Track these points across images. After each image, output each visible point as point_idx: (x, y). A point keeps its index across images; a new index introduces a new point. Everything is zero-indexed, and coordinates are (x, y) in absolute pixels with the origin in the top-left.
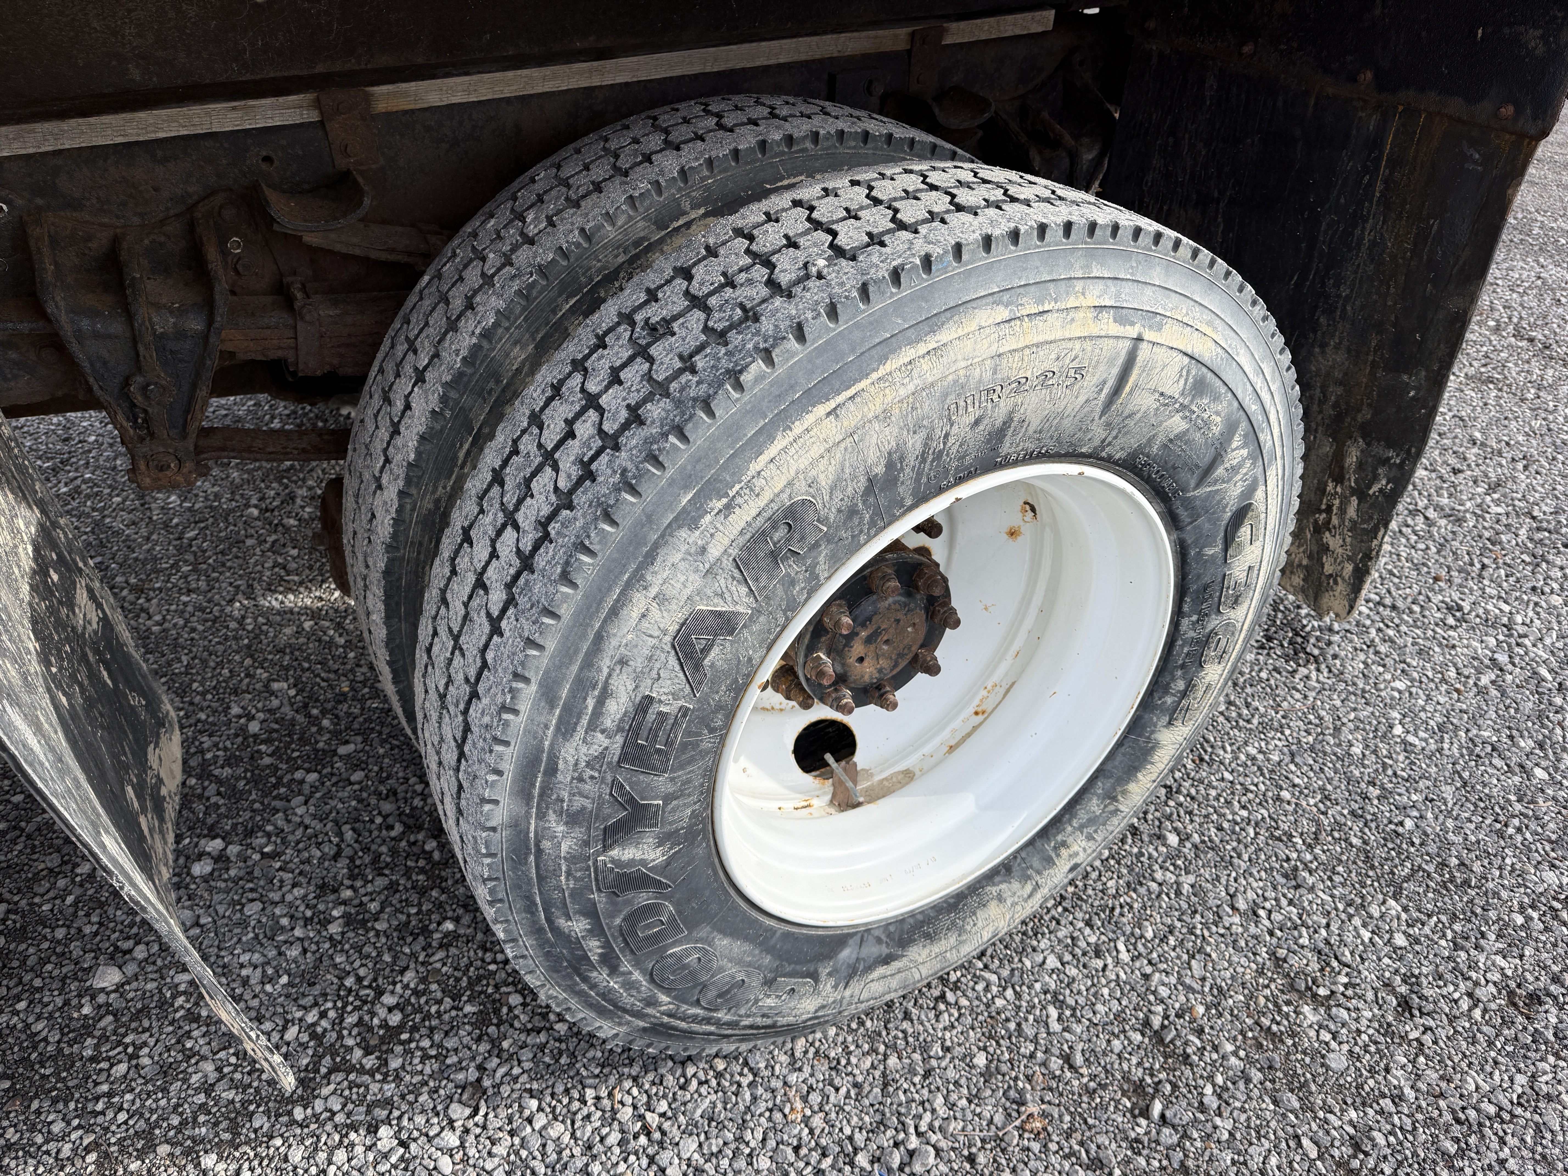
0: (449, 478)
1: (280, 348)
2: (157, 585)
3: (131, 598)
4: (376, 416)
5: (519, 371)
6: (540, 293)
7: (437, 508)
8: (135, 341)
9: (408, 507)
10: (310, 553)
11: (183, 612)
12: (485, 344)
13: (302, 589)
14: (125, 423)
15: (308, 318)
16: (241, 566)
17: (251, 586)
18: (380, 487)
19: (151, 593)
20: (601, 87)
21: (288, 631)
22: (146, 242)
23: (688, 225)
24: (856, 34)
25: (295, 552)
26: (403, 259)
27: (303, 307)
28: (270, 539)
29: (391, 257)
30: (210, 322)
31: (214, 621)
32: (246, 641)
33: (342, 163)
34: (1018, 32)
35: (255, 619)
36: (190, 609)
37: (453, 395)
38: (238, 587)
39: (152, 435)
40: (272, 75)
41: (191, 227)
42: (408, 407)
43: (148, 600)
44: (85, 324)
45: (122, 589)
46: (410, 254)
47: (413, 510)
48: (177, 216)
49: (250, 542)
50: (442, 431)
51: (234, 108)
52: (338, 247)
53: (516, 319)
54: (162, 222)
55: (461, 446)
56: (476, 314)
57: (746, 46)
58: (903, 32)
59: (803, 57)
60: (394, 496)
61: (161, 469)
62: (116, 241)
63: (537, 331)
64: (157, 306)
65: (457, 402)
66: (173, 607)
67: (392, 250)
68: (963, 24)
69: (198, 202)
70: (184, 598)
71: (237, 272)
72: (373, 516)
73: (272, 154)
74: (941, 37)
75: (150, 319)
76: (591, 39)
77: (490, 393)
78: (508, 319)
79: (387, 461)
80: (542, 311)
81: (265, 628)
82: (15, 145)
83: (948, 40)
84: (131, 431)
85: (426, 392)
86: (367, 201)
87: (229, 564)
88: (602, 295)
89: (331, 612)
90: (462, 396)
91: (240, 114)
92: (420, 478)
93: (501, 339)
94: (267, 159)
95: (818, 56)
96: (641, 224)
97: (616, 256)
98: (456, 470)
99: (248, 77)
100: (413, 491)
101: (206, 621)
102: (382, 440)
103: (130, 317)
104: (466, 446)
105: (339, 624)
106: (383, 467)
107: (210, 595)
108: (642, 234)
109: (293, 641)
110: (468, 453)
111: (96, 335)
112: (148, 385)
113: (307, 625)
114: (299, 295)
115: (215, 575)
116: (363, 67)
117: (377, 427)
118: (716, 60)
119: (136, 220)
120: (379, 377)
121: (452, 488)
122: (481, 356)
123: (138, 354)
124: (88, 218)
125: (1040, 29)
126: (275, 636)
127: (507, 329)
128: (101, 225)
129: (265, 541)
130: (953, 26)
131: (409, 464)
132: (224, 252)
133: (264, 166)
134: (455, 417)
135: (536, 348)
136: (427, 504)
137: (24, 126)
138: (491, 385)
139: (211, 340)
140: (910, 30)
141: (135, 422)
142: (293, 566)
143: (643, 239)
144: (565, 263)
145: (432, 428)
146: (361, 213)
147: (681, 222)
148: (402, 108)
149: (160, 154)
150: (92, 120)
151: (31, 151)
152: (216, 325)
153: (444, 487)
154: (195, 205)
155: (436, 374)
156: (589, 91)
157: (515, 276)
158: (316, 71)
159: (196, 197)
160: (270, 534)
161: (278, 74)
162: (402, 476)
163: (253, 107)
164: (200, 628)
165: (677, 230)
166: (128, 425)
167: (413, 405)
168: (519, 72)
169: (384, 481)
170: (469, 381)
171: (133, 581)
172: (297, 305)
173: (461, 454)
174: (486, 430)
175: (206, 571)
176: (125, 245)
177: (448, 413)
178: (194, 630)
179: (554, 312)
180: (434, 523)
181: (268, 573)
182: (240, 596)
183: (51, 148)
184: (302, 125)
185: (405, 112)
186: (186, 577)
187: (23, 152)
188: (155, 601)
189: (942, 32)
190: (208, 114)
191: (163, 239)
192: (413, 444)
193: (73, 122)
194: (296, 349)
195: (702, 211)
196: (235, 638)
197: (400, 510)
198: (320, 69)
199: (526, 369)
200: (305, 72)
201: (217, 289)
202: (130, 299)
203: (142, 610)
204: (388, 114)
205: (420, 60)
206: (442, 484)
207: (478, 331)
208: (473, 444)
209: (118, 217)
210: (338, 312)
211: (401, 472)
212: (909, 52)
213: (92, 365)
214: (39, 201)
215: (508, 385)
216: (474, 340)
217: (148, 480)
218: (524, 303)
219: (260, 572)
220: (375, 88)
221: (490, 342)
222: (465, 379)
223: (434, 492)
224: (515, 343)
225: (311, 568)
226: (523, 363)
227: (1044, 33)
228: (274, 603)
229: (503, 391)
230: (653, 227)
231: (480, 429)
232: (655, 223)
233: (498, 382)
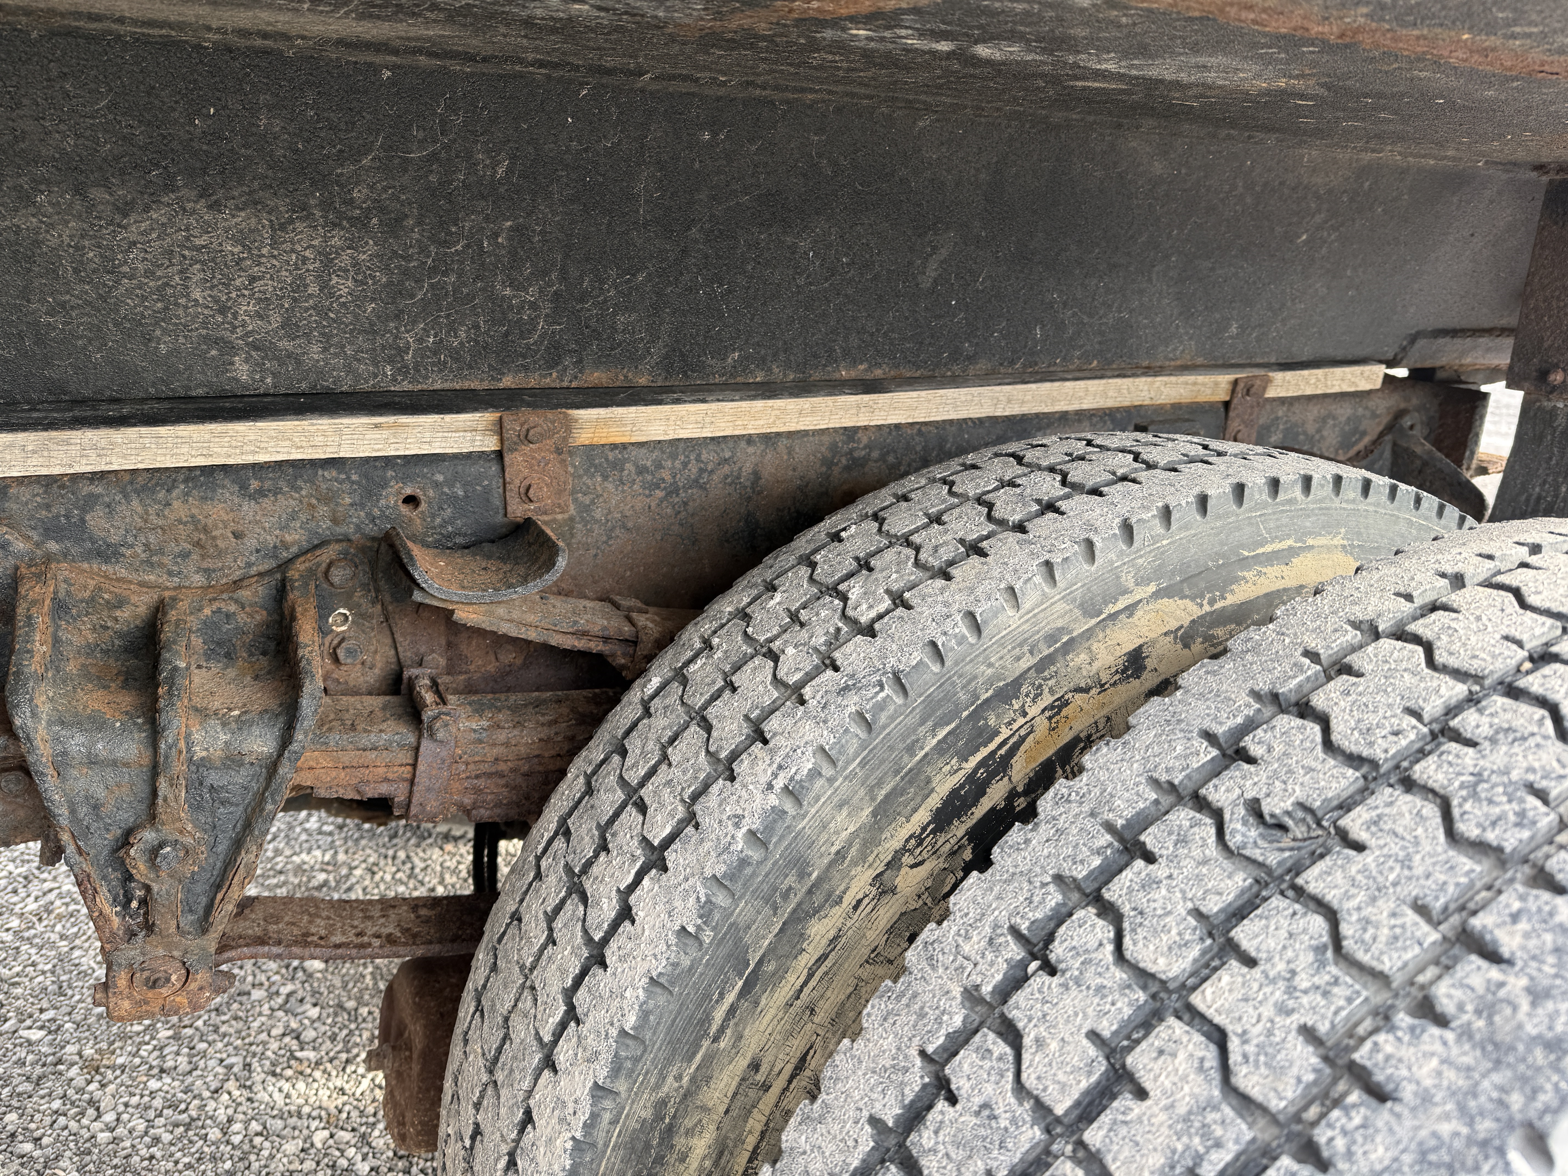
0: (690, 1059)
1: (386, 780)
2: (120, 1061)
3: (80, 1081)
4: (550, 919)
5: (840, 855)
6: (892, 718)
7: (659, 1117)
8: (155, 771)
9: (607, 1117)
10: (336, 1014)
11: (147, 1108)
12: (789, 806)
13: (317, 1074)
14: (107, 909)
15: (440, 735)
16: (239, 1032)
17: (247, 1066)
18: (549, 1063)
19: (110, 1075)
20: (866, 428)
21: (291, 1147)
22: (207, 611)
23: (1130, 610)
24: (1173, 379)
25: (314, 1012)
26: (595, 646)
27: (436, 718)
28: (285, 990)
29: (580, 644)
30: (286, 740)
31: (188, 1127)
32: (228, 1165)
33: (518, 510)
34: (1346, 388)
35: (247, 1123)
36: (158, 1103)
37: (721, 899)
38: (230, 1067)
39: (149, 927)
40: (438, 386)
41: (281, 591)
42: (626, 914)
43: (103, 1086)
44: (77, 743)
45: (72, 1064)
46: (606, 639)
47: (614, 1122)
48: (260, 575)
49: (257, 994)
50: (691, 969)
51: (377, 426)
52: (505, 628)
53: (848, 763)
54: (237, 584)
55: (722, 996)
56: (773, 752)
57: (1047, 385)
58: (1224, 379)
59: (1110, 403)
60: (583, 1092)
61: (153, 984)
62: (159, 610)
63: (880, 783)
64: (203, 713)
65: (727, 914)
66: (135, 1100)
67: (584, 634)
68: (1289, 375)
69: (297, 556)
70: (154, 1084)
71: (336, 660)
72: (528, 1119)
73: (419, 493)
74: (1264, 389)
75: (188, 736)
76: (861, 367)
77: (786, 896)
78: (833, 762)
79: (572, 1015)
80: (891, 748)
81: (258, 1140)
82: (34, 461)
83: (1271, 393)
84: (116, 921)
85: (668, 890)
86: (562, 562)
87: (223, 1029)
88: (992, 722)
89: (355, 1114)
90: (736, 901)
91: (385, 433)
92: (636, 1060)
93: (817, 799)
94: (411, 500)
95: (1127, 404)
96: (1061, 607)
97: (1018, 659)
98: (706, 1043)
99: (406, 386)
100: (621, 1086)
101: (177, 1125)
102: (563, 971)
103: (155, 732)
104: (730, 998)
105: (363, 1136)
106: (563, 1026)
107: (189, 1080)
108: (1060, 624)
109: (296, 1166)
110: (732, 1011)
111: (92, 761)
112: (161, 846)
113: (319, 1137)
114: (429, 697)
115: (203, 1046)
116: (565, 384)
117: (551, 940)
118: (1009, 401)
119: (198, 579)
120: (559, 844)
121: (693, 1079)
122: (780, 829)
123: (154, 793)
124: (123, 573)
125: (1368, 387)
126: (272, 1157)
127: (831, 780)
128: (142, 584)
129: (277, 993)
130: (1279, 376)
131: (623, 1033)
132: (324, 630)
133: (404, 509)
134: (719, 942)
135: (874, 814)
136: (643, 1110)
137: (54, 434)
138: (791, 880)
139: (281, 771)
140: (1231, 377)
141: (126, 905)
142: (309, 1035)
143: (1061, 630)
144: (936, 668)
145: (675, 965)
146: (550, 578)
147: (1120, 605)
148: (611, 440)
149: (254, 484)
150: (162, 430)
151: (56, 471)
152: (295, 747)
153: (679, 1078)
154: (290, 561)
155: (692, 858)
156: (850, 432)
157: (846, 688)
158: (501, 385)
159: (294, 550)
160: (285, 980)
161: (447, 385)
162: (606, 1057)
163: (407, 426)
164: (167, 1137)
165: (1113, 617)
166: (111, 911)
167: (640, 914)
168: (770, 402)
169: (563, 1054)
170: (754, 874)
171: (88, 1052)
172: (427, 715)
173: (719, 1015)
174: (770, 967)
175: (191, 1038)
176: (173, 615)
177: (707, 936)
178: (157, 1140)
179: (911, 750)
180: (647, 1146)
181: (274, 1046)
182: (231, 1085)
183: (89, 469)
184: (469, 456)
185: (614, 446)
186: (161, 1049)
187: (44, 472)
188: (111, 1088)
189: (1267, 382)
190: (339, 432)
191: (233, 608)
192: (636, 994)
193: (132, 432)
194: (412, 782)
195: (1152, 588)
196: (214, 1159)
197: (590, 1126)
198: (508, 382)
199: (853, 851)
200: (485, 385)
201: (308, 688)
202: (162, 703)
203: (91, 1102)
204: (591, 447)
205: (643, 381)
206: (674, 1071)
207: (779, 784)
208: (743, 993)
209: (170, 573)
210: (485, 723)
211: (606, 1050)
212: (1227, 405)
213: (73, 811)
214: (53, 546)
215: (820, 880)
216: (773, 800)
217: (126, 1004)
218: (863, 735)
219: (264, 1043)
220: (582, 412)
221: (799, 802)
222: (748, 871)
223: (657, 1086)
224: (840, 806)
225: (333, 1038)
226: (850, 843)
227: (1370, 392)
228: (277, 1096)
229: (810, 892)
230: (1077, 612)
231: (760, 963)
232: (1081, 606)
233: (802, 875)
